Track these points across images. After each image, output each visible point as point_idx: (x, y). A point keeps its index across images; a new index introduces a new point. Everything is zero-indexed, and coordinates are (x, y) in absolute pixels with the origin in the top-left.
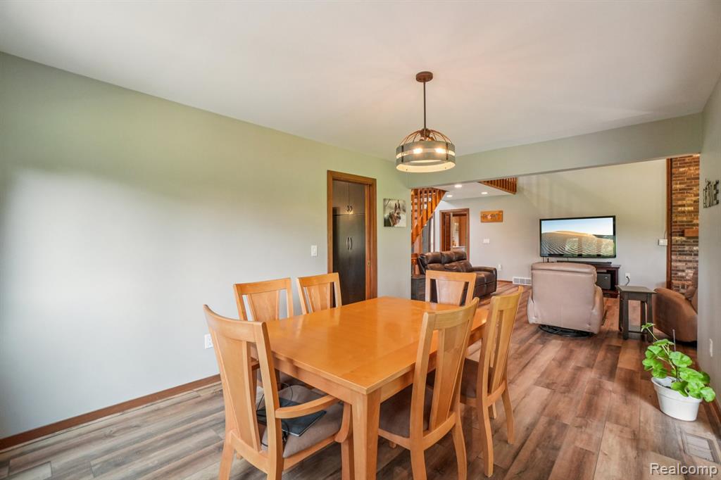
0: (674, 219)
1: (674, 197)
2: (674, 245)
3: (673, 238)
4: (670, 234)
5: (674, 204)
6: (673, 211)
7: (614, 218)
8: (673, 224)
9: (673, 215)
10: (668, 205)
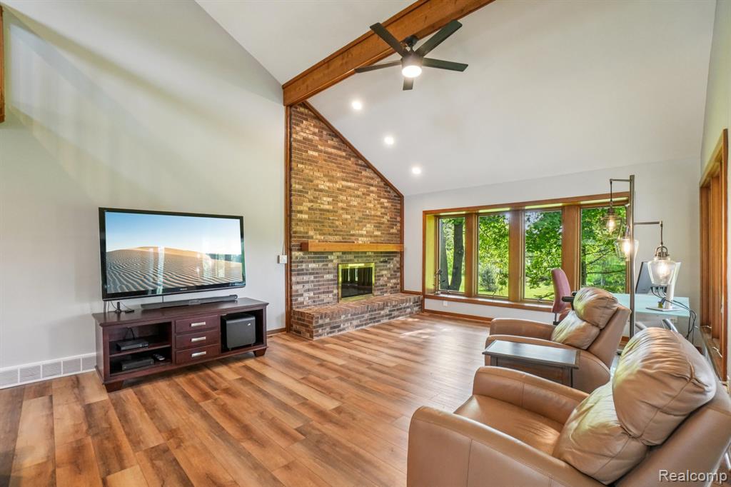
0: (295, 228)
1: (293, 198)
2: (294, 262)
3: (293, 253)
4: (289, 250)
5: (293, 209)
6: (293, 217)
7: (241, 218)
8: (293, 235)
9: (293, 223)
10: (286, 210)
